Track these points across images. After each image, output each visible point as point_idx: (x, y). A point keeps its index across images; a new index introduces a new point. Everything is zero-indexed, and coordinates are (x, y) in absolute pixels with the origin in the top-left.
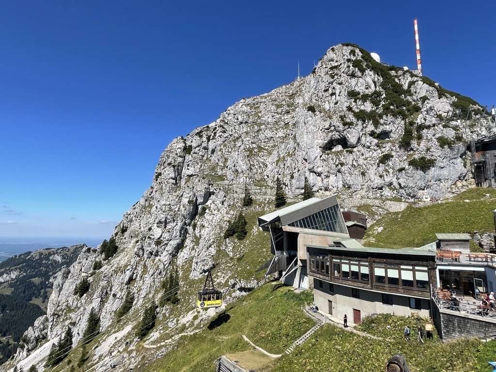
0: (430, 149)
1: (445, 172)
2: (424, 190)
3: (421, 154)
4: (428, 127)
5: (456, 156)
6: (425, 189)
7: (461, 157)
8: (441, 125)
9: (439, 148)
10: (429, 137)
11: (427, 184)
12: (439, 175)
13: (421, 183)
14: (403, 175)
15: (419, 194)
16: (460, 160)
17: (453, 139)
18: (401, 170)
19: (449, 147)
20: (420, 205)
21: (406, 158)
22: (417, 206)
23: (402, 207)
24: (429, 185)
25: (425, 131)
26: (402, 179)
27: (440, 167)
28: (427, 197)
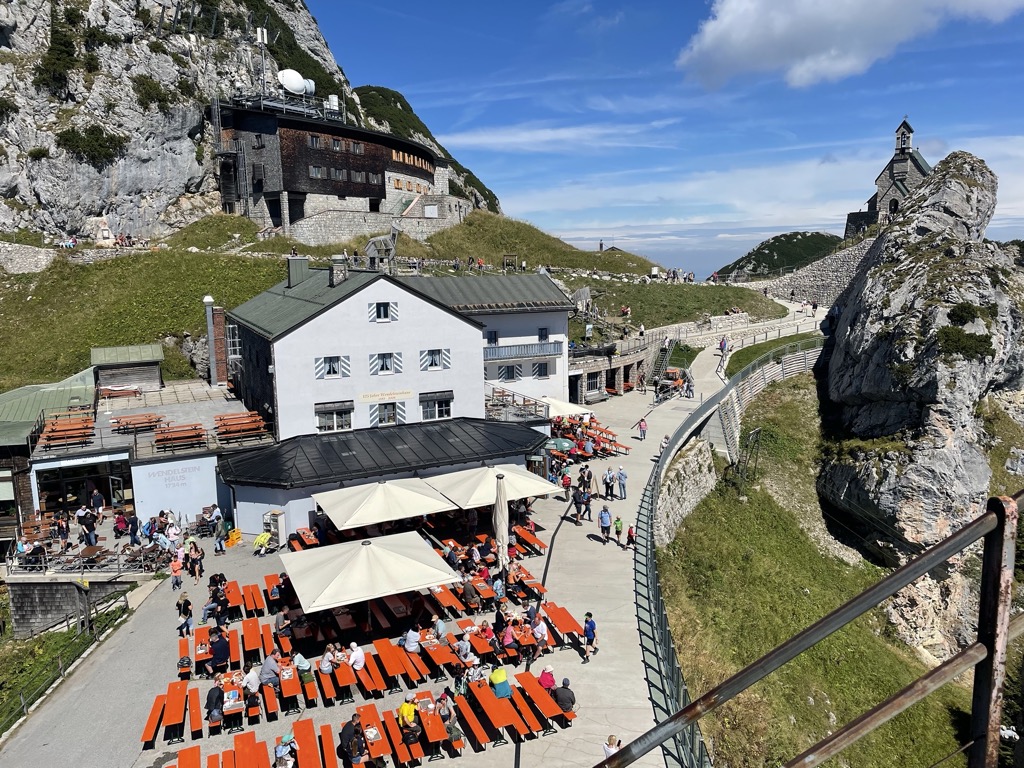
0: (114, 106)
1: (151, 172)
2: (100, 214)
3: (91, 115)
4: (114, 42)
5: (179, 134)
6: (104, 213)
7: (191, 135)
8: (145, 42)
9: (138, 107)
10: (115, 72)
11: (109, 202)
12: (137, 180)
13: (91, 198)
14: (45, 170)
15: (88, 227)
16: (187, 143)
17: (172, 87)
18: (39, 155)
19: (162, 109)
20: (86, 258)
21: (54, 119)
22: (80, 262)
23: (39, 260)
24: (111, 204)
25: (104, 51)
26: (40, 182)
27: (139, 158)
28: (106, 234)
